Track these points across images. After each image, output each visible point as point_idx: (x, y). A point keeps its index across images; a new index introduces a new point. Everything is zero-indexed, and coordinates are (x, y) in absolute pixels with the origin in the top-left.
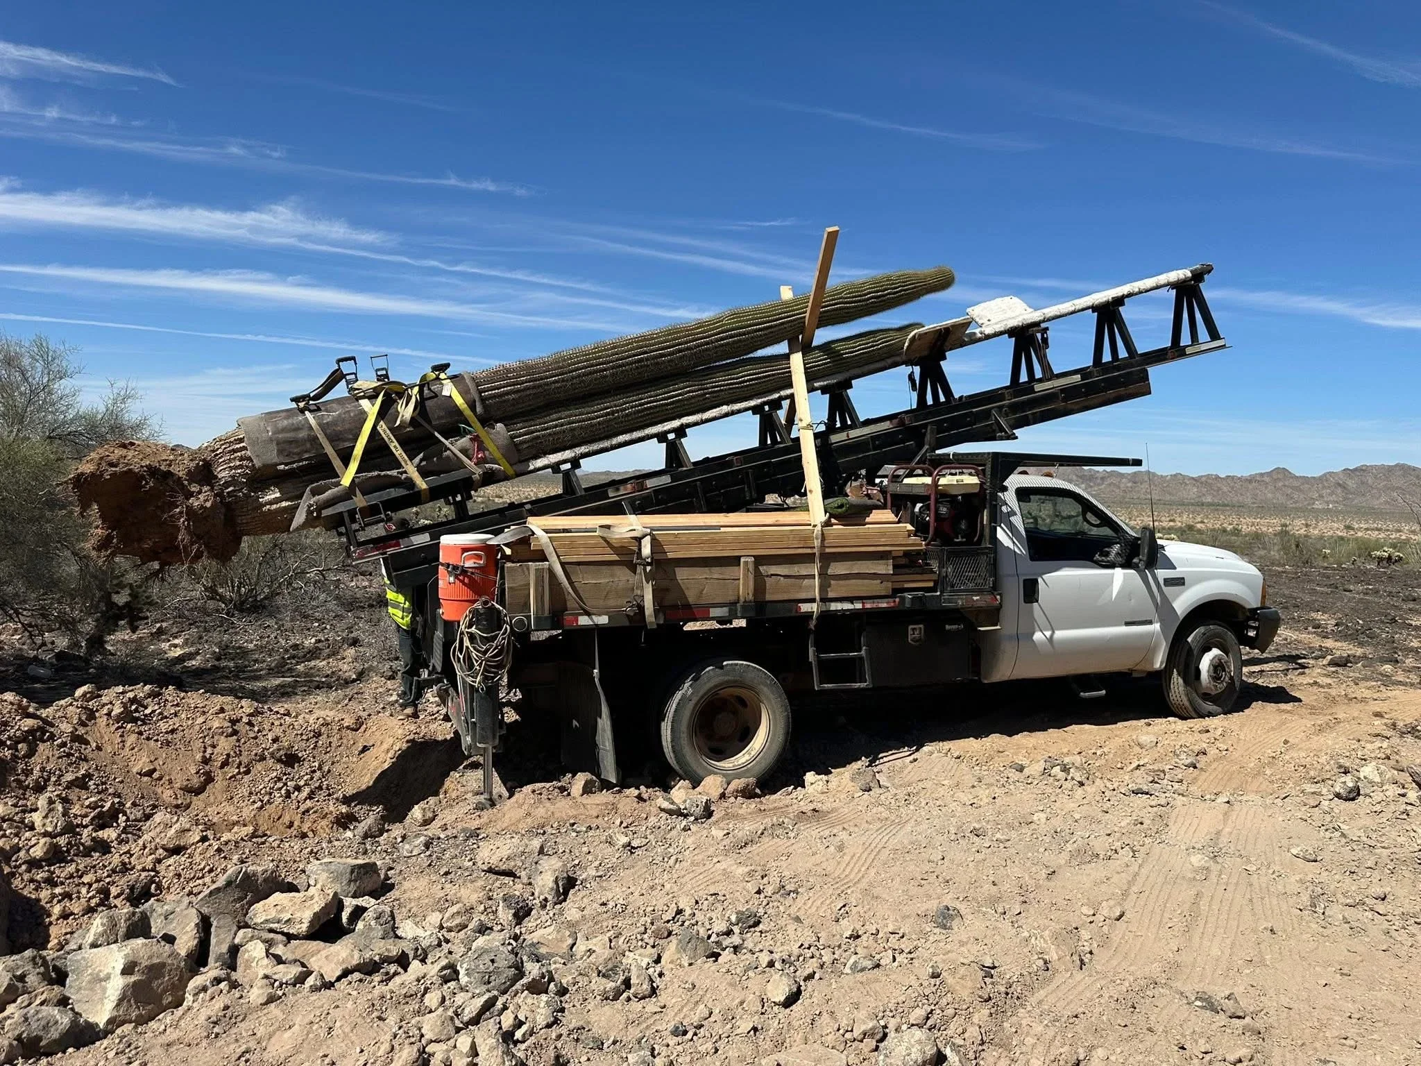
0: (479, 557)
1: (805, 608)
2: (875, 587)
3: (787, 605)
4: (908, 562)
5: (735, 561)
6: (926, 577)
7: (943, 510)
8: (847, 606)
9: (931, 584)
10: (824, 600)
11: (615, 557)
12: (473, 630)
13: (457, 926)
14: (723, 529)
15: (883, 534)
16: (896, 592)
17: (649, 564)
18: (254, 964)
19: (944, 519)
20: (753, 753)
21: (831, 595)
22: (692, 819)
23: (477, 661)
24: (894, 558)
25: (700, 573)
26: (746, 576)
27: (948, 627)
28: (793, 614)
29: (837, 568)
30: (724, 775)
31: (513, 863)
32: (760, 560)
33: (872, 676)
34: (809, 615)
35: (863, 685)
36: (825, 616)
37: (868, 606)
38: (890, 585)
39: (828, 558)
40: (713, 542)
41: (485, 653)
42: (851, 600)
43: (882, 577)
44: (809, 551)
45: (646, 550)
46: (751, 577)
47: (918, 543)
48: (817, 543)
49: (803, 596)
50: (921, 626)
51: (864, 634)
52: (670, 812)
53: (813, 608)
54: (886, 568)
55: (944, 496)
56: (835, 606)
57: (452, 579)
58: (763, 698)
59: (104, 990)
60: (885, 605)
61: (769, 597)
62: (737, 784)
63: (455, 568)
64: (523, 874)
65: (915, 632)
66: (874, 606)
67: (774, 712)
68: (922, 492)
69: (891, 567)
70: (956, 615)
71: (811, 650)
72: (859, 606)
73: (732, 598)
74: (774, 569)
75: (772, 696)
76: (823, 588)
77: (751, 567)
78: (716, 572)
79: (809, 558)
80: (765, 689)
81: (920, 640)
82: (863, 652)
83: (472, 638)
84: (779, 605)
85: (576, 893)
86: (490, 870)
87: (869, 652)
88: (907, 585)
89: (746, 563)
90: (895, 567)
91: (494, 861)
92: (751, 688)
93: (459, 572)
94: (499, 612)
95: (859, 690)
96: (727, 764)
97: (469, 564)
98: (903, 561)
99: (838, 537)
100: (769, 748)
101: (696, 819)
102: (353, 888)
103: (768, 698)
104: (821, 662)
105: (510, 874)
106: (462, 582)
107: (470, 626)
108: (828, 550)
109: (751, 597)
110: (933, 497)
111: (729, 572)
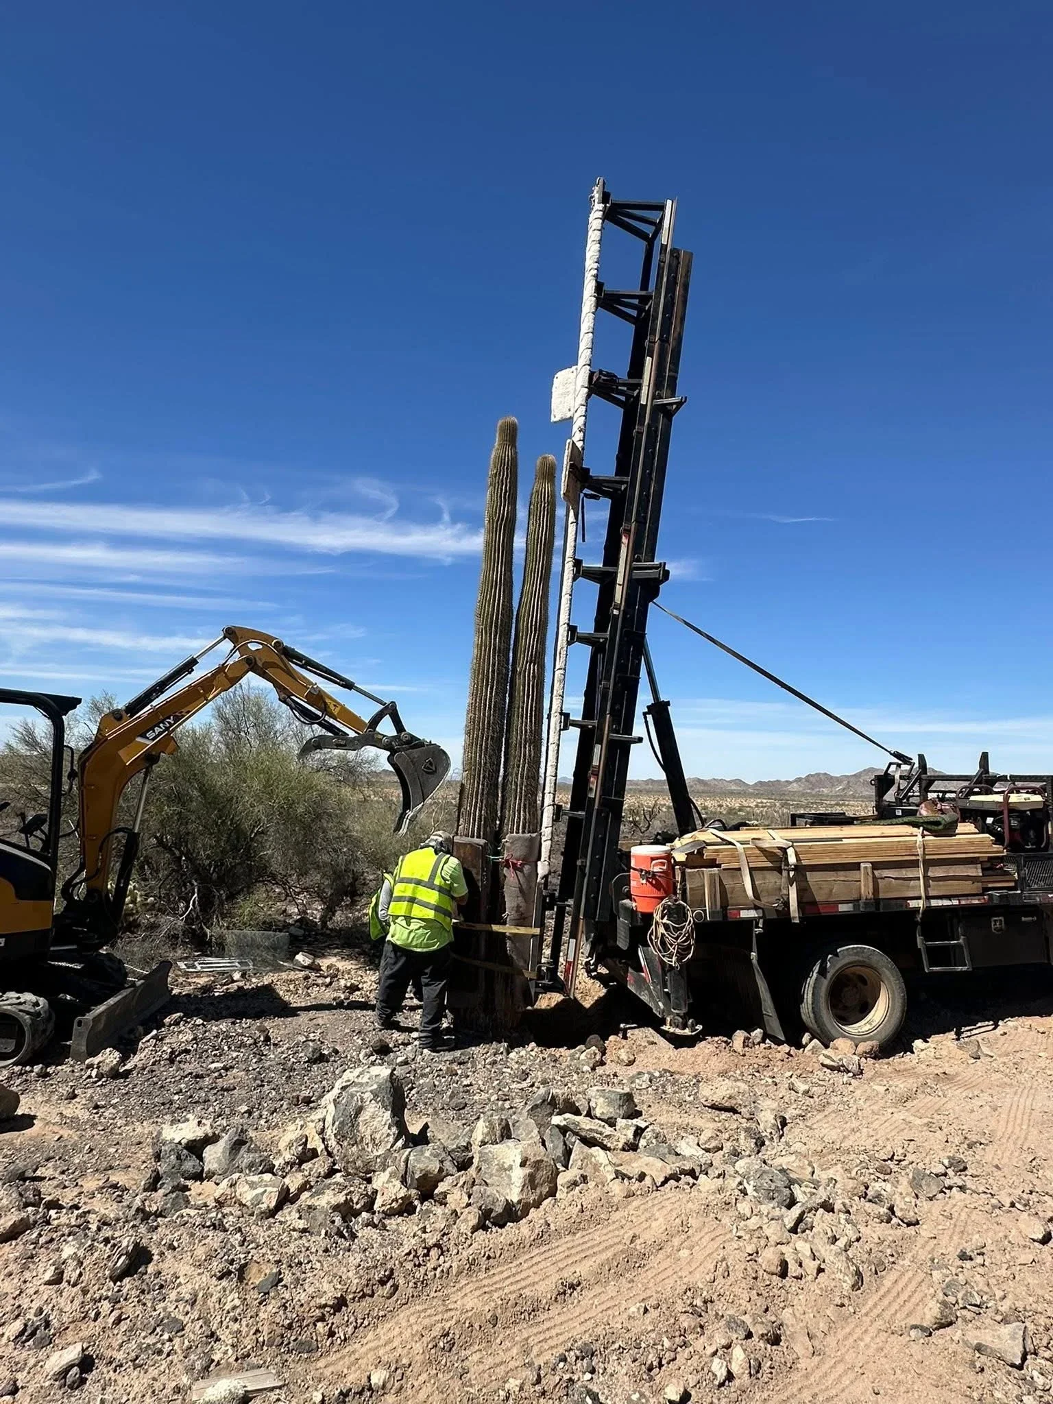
0: (663, 864)
1: (913, 904)
2: (968, 887)
3: (899, 901)
4: (991, 866)
5: (856, 866)
6: (1007, 878)
7: (1014, 823)
8: (946, 903)
9: (1012, 884)
10: (928, 898)
11: (769, 864)
12: (665, 920)
13: (714, 1148)
14: (845, 841)
15: (971, 843)
16: (986, 889)
17: (793, 870)
18: (602, 1168)
19: (1015, 830)
20: (874, 1024)
21: (931, 893)
22: (851, 1074)
23: (671, 945)
24: (981, 863)
25: (830, 876)
26: (866, 879)
27: (1023, 919)
28: (904, 909)
29: (935, 872)
30: (852, 1039)
31: (734, 1102)
32: (876, 866)
33: (972, 960)
34: (916, 910)
35: (965, 968)
36: (929, 911)
37: (963, 902)
38: (980, 884)
39: (928, 864)
40: (837, 852)
41: (677, 938)
42: (949, 897)
43: (974, 879)
44: (914, 858)
45: (792, 859)
46: (870, 879)
47: (999, 850)
48: (920, 851)
49: (911, 894)
50: (1001, 918)
51: (961, 925)
52: (832, 1068)
53: (920, 904)
54: (976, 871)
55: (1013, 811)
56: (934, 903)
57: (644, 881)
58: (884, 979)
59: (509, 1177)
60: (977, 902)
61: (881, 896)
62: (864, 1047)
63: (647, 872)
64: (743, 1110)
65: (997, 923)
66: (968, 902)
67: (893, 993)
68: (994, 808)
69: (980, 870)
70: (1034, 909)
71: (919, 939)
72: (956, 902)
73: (855, 896)
74: (886, 873)
75: (892, 979)
76: (927, 886)
77: (870, 871)
78: (842, 876)
79: (913, 864)
80: (887, 972)
81: (1001, 929)
82: (961, 941)
83: (666, 927)
84: (893, 902)
85: (790, 1130)
86: (713, 1107)
87: (967, 941)
88: (990, 885)
89: (866, 868)
90: (983, 869)
91: (716, 1099)
92: (875, 969)
93: (649, 876)
94: (684, 908)
95: (961, 972)
96: (852, 1029)
97: (657, 869)
98: (988, 865)
99: (935, 846)
100: (888, 1021)
101: (854, 1075)
102: (622, 1112)
103: (888, 979)
104: (929, 949)
105: (733, 1110)
106: (651, 883)
107: (662, 918)
108: (927, 857)
109: (871, 896)
110: (1006, 812)
111: (853, 875)
